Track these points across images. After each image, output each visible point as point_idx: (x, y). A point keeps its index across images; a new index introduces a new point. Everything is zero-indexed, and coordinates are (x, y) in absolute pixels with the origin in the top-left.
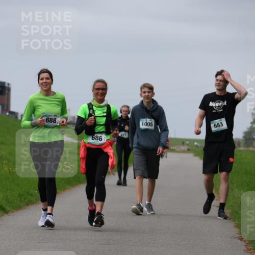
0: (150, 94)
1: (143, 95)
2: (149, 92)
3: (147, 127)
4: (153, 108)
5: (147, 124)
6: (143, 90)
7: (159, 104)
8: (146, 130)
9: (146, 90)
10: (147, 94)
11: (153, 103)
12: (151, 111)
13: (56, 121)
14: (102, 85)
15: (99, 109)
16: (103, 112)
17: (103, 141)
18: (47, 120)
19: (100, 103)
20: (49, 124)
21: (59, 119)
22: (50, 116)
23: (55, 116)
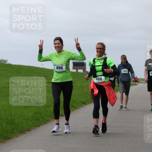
13: (63, 68)
14: (100, 46)
15: (98, 61)
16: (101, 63)
17: (103, 80)
18: (57, 68)
19: (99, 57)
20: (58, 70)
21: (65, 67)
22: (59, 65)
23: (62, 65)
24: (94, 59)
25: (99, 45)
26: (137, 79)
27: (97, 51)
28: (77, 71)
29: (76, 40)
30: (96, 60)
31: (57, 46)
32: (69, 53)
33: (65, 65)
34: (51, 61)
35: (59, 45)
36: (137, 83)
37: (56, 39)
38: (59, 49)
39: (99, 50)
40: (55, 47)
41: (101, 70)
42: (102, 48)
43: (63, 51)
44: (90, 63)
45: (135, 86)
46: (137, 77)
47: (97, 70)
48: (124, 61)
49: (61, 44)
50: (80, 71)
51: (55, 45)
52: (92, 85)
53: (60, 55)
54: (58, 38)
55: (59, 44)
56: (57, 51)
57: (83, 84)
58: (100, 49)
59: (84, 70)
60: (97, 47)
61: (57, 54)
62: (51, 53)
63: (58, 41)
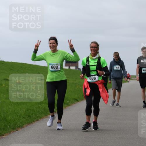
13: (58, 67)
14: (94, 45)
15: (92, 60)
16: (95, 62)
17: (96, 80)
18: (52, 67)
19: (93, 57)
20: (53, 69)
21: (60, 66)
22: (53, 64)
23: (57, 64)
24: (88, 58)
25: (92, 44)
26: (129, 76)
27: (91, 50)
28: (69, 68)
29: (70, 41)
30: (90, 59)
31: (52, 46)
32: (63, 53)
33: (60, 64)
34: (45, 60)
35: (54, 45)
36: (129, 80)
37: (51, 39)
38: (54, 49)
39: (93, 49)
40: (50, 47)
41: (95, 69)
42: (96, 46)
43: (58, 50)
44: (83, 62)
45: (127, 83)
46: (129, 74)
47: (91, 70)
48: (116, 58)
49: (56, 44)
50: (73, 68)
51: (50, 45)
52: (86, 84)
53: (54, 54)
54: (53, 37)
55: (54, 43)
56: (52, 50)
57: (75, 81)
58: (94, 47)
59: (77, 67)
60: (91, 46)
61: (52, 53)
62: (45, 52)
63: (52, 41)
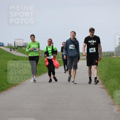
0: (74, 35)
1: (72, 35)
2: (74, 34)
3: (72, 48)
4: (75, 41)
5: (72, 47)
6: (72, 33)
7: (77, 40)
8: (72, 49)
9: (73, 33)
10: (73, 35)
11: (75, 39)
12: (74, 42)
18: (34, 49)
